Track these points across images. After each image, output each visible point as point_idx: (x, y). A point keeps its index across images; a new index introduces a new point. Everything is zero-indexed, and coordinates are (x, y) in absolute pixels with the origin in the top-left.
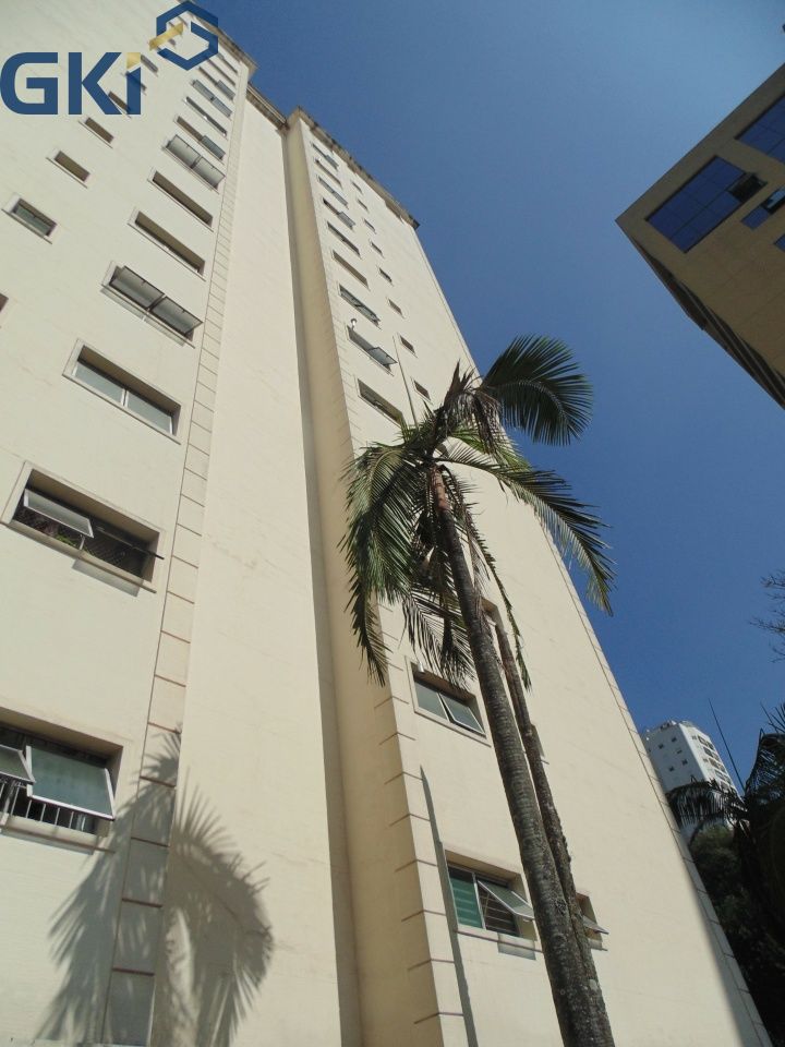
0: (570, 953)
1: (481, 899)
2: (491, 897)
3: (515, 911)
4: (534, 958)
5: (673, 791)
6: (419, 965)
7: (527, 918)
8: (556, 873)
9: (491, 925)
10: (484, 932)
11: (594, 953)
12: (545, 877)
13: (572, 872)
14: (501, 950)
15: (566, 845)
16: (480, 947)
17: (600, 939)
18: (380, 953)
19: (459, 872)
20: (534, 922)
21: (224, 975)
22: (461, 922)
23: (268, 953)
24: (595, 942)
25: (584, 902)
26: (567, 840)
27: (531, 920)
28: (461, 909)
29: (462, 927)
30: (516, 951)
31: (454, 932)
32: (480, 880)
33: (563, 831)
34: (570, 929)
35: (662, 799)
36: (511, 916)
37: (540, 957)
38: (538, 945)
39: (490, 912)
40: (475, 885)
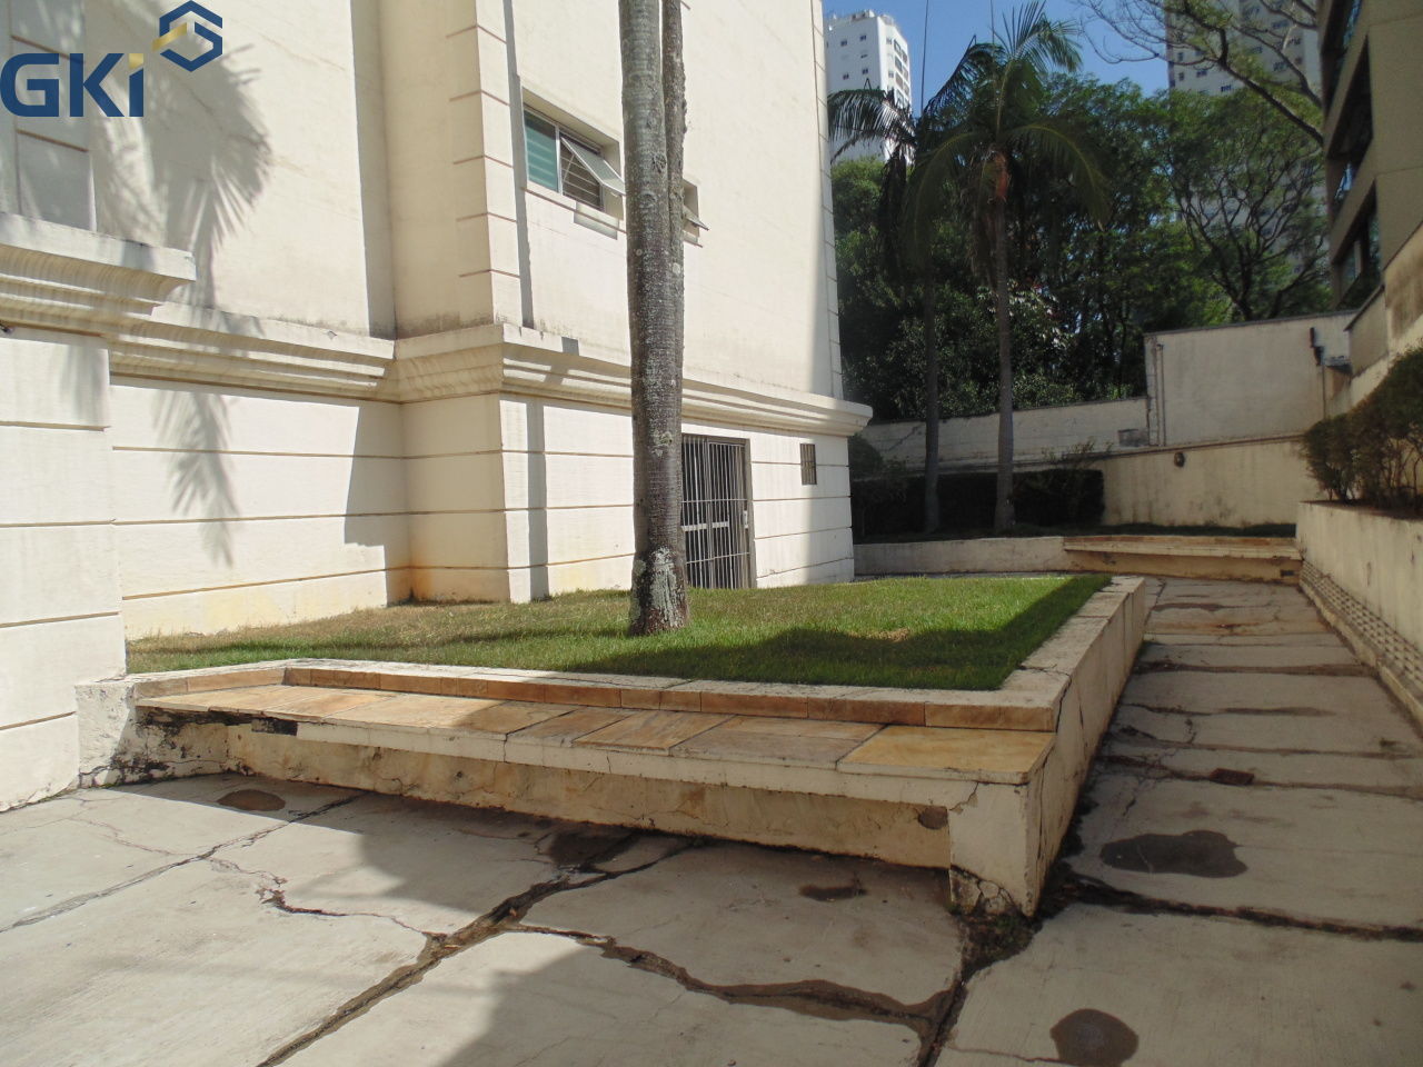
0: (657, 214)
1: (563, 161)
2: (576, 160)
3: (604, 182)
4: (615, 237)
5: (837, 95)
6: (470, 217)
7: (616, 192)
8: (663, 124)
9: (570, 191)
10: (560, 197)
11: (687, 246)
12: (648, 126)
13: (685, 145)
14: (576, 221)
15: (684, 112)
16: (552, 213)
17: (698, 234)
18: (421, 193)
19: (537, 121)
20: (624, 198)
21: (200, 181)
22: (531, 180)
23: (267, 169)
24: (692, 236)
25: (690, 193)
26: (688, 107)
27: (621, 195)
28: (534, 166)
29: (531, 186)
30: (595, 226)
31: (521, 189)
32: (565, 137)
33: (686, 93)
34: (665, 190)
35: (822, 96)
36: (597, 188)
37: (623, 238)
38: (623, 225)
39: (571, 178)
40: (558, 142)
